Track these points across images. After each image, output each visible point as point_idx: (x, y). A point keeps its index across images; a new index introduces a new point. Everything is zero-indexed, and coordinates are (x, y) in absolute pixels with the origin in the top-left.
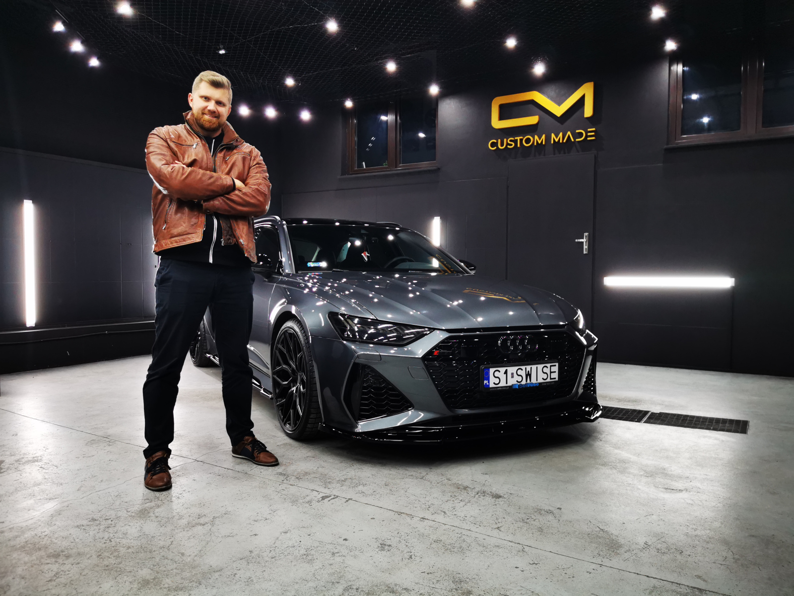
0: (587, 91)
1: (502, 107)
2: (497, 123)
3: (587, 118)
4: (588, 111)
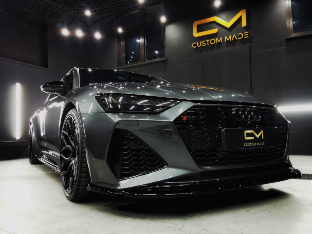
0: (242, 14)
1: (198, 26)
2: (196, 34)
3: (243, 27)
4: (244, 23)
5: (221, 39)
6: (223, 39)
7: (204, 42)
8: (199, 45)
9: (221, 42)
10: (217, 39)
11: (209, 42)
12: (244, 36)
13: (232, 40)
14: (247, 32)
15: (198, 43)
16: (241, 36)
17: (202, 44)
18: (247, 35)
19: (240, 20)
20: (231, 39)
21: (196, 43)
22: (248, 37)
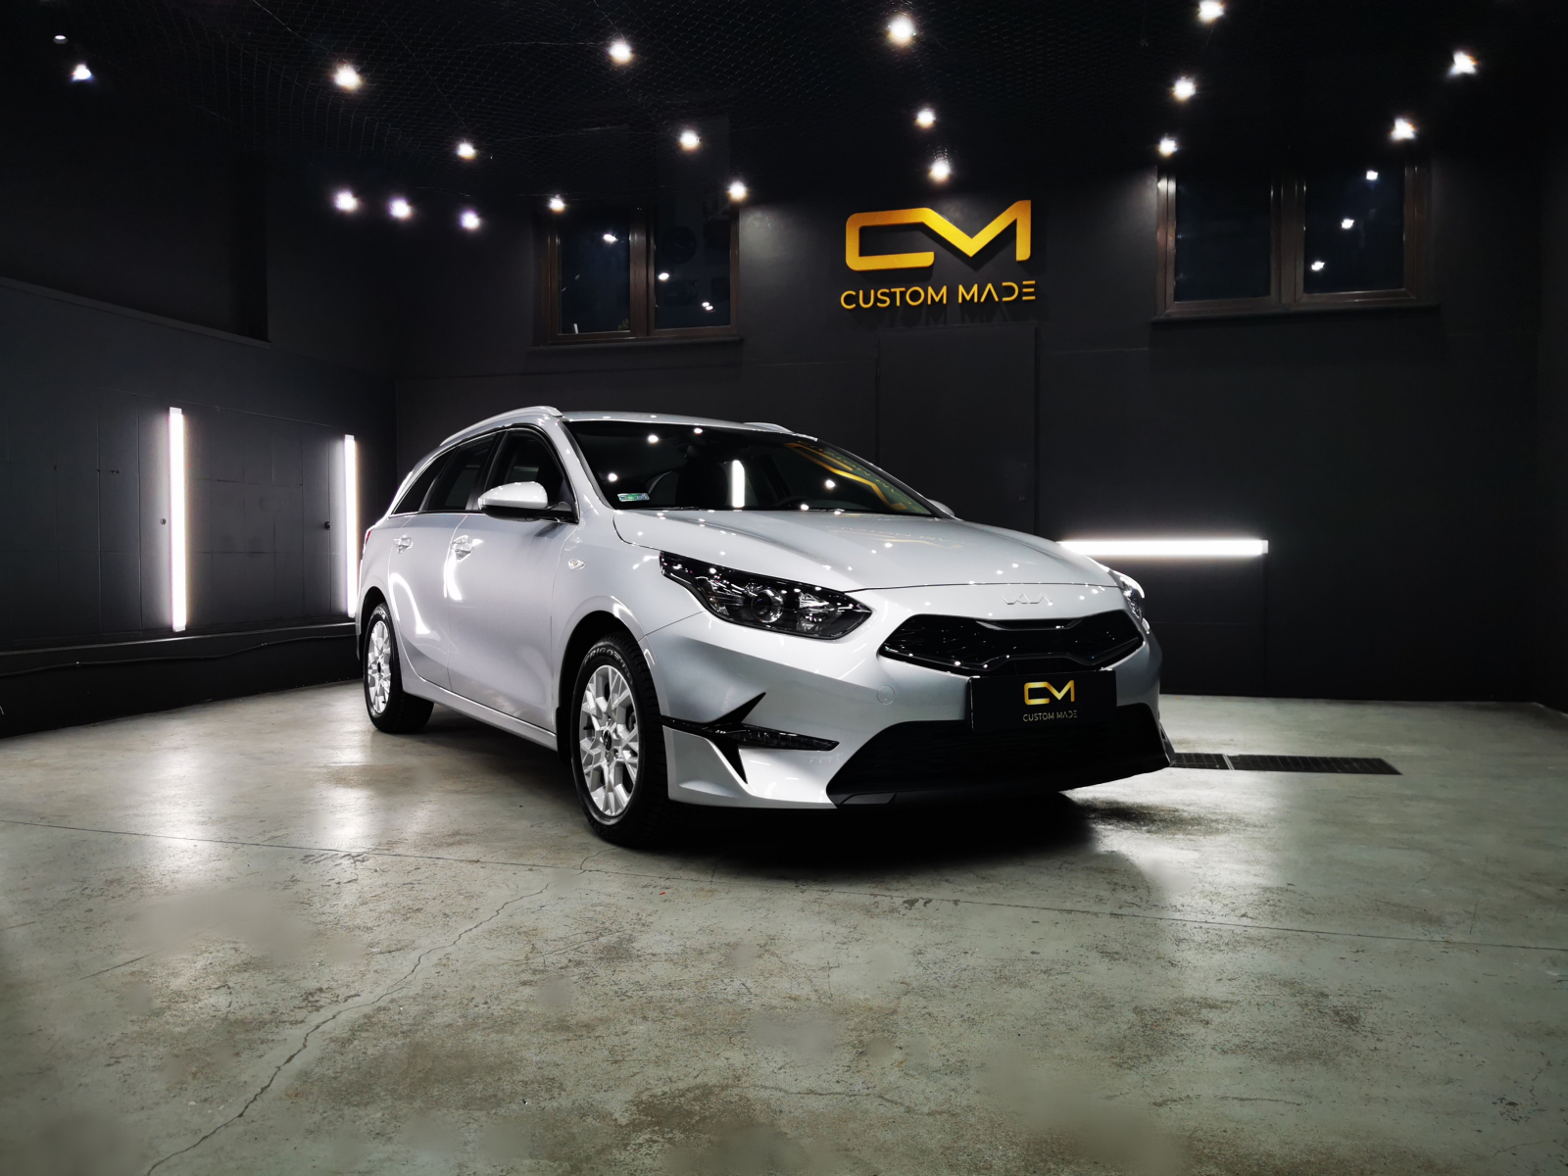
0: (1018, 216)
1: (864, 232)
2: (855, 261)
3: (1021, 262)
4: (1023, 251)
5: (944, 290)
6: (952, 293)
7: (883, 294)
8: (866, 300)
9: (945, 302)
10: (930, 290)
11: (903, 294)
12: (1021, 294)
13: (982, 300)
14: (1033, 282)
15: (861, 292)
16: (1010, 291)
17: (877, 300)
18: (1032, 290)
19: (1009, 233)
20: (979, 297)
21: (854, 293)
22: (1033, 298)
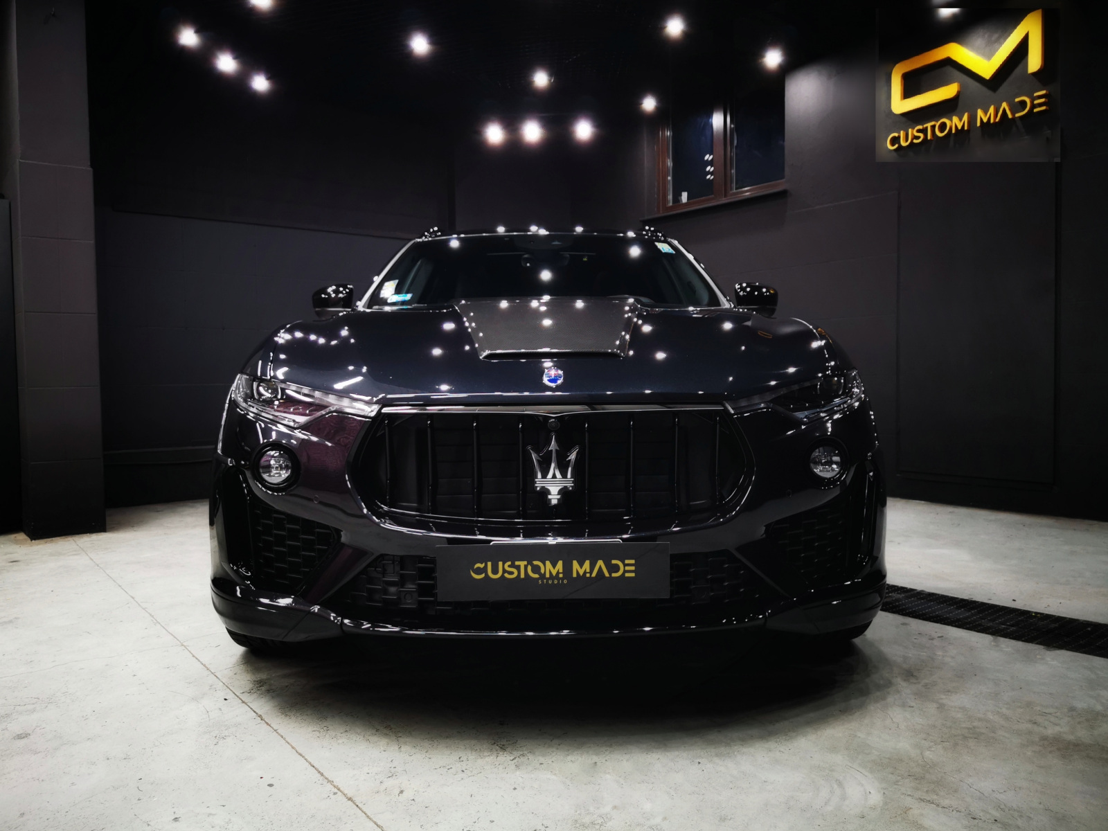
0: (1031, 28)
1: (907, 78)
2: (899, 105)
3: (1034, 74)
4: (1034, 61)
5: (966, 117)
6: (972, 119)
9: (966, 128)
10: (955, 119)
11: (933, 127)
12: (1033, 106)
13: (997, 120)
14: (1043, 92)
15: (902, 133)
16: (1023, 104)
18: (1042, 100)
21: (896, 135)
